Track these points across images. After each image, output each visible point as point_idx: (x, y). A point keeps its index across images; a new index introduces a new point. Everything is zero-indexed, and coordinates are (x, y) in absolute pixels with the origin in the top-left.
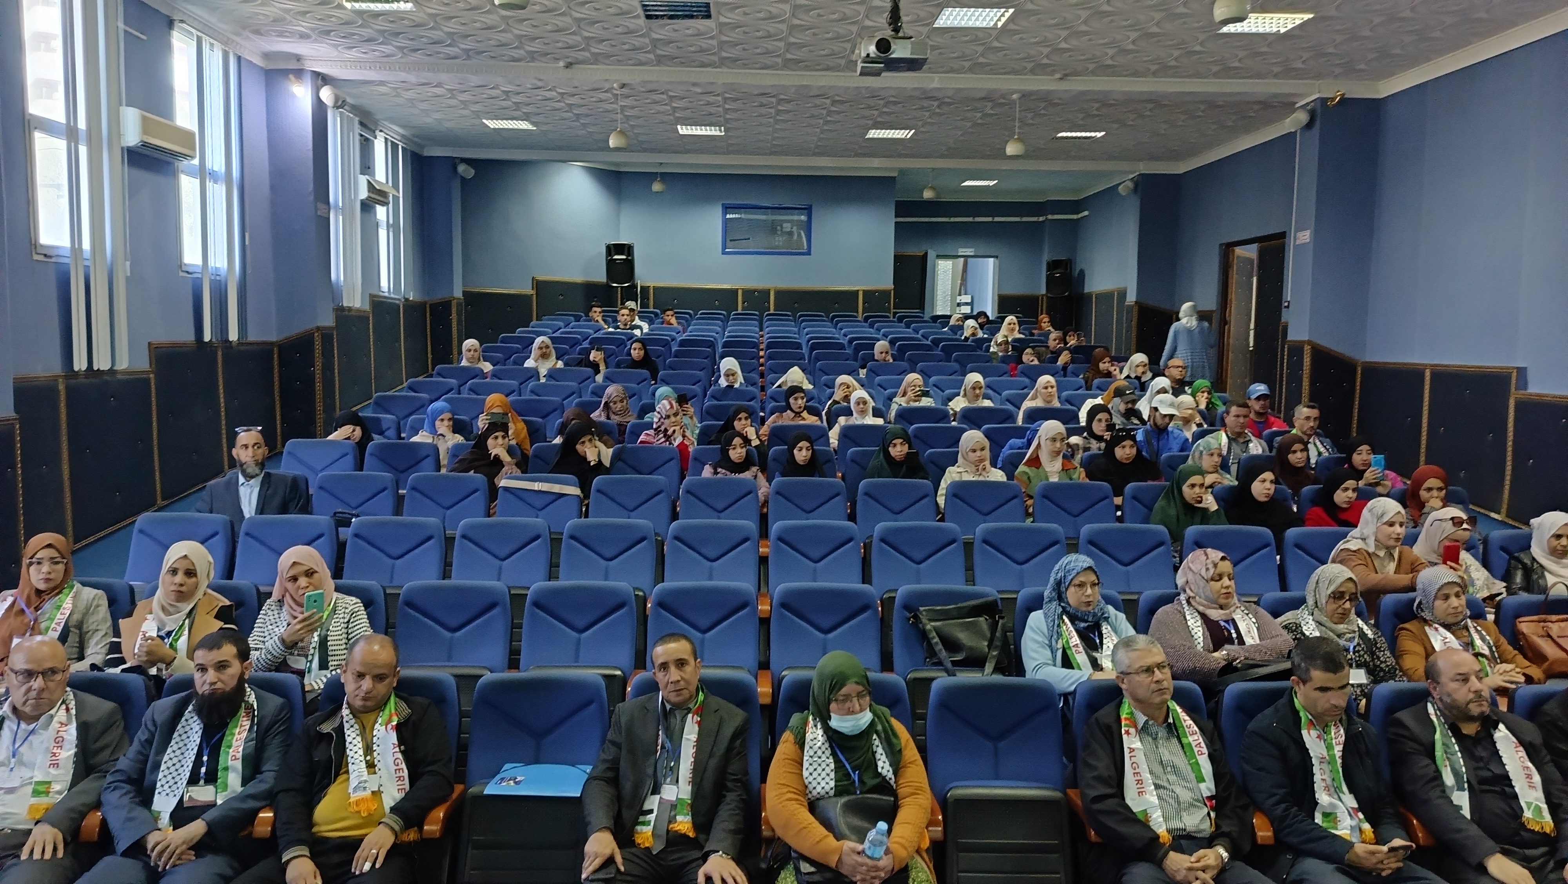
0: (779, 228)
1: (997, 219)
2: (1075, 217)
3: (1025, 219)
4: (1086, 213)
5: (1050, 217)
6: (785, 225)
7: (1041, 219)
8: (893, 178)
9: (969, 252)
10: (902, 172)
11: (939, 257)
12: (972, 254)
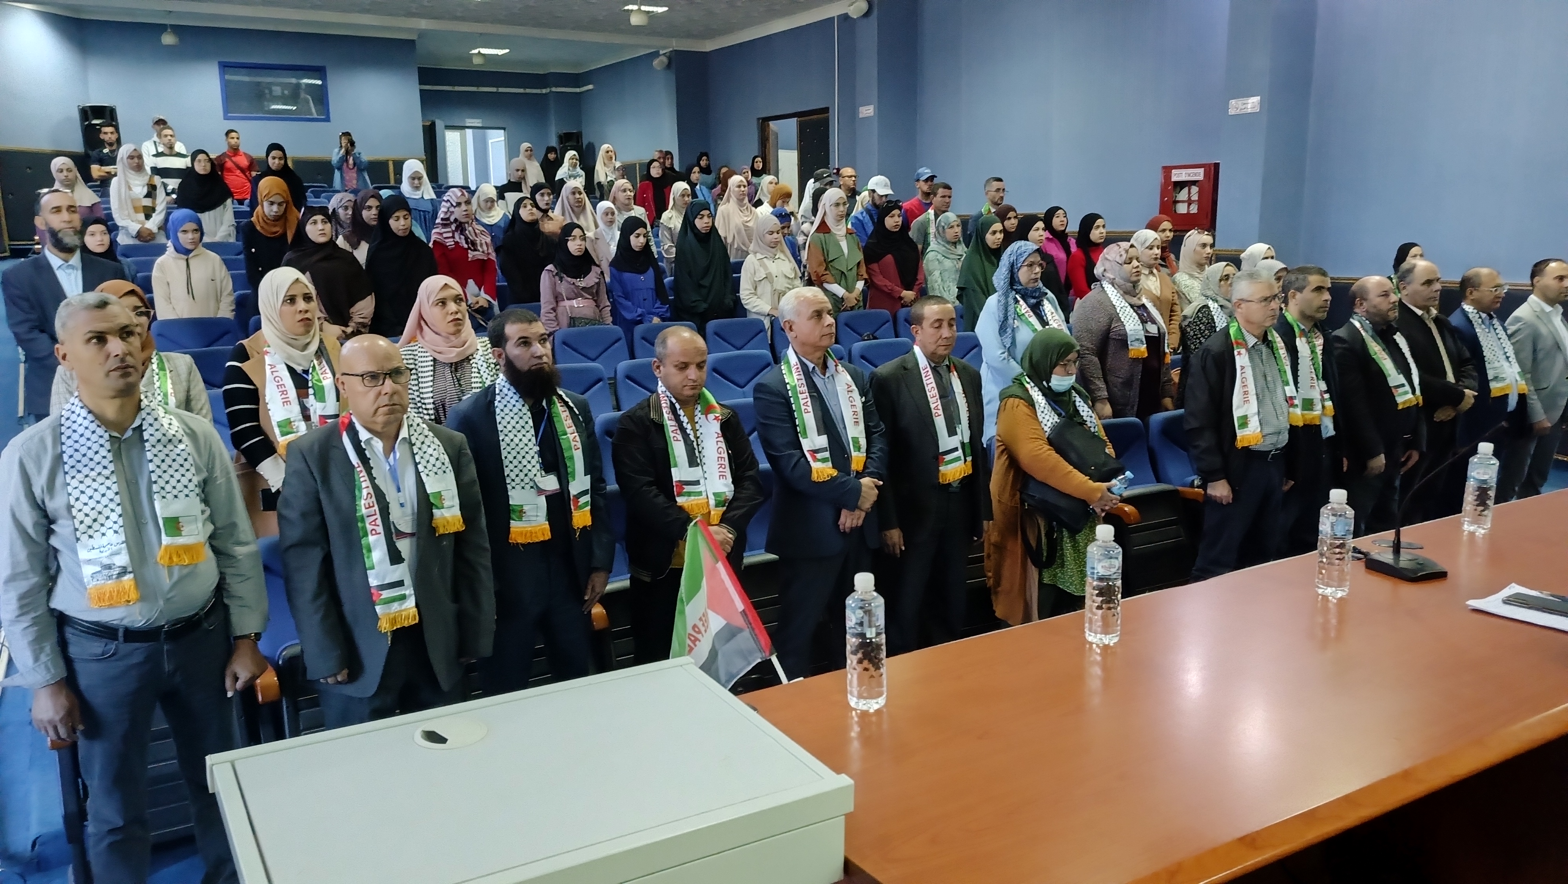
0: (267, 91)
1: (501, 90)
2: (578, 90)
3: (528, 91)
4: (590, 87)
5: (554, 89)
6: (274, 88)
7: (544, 91)
8: (413, 41)
9: (477, 122)
10: (422, 34)
11: (448, 127)
12: (480, 125)
